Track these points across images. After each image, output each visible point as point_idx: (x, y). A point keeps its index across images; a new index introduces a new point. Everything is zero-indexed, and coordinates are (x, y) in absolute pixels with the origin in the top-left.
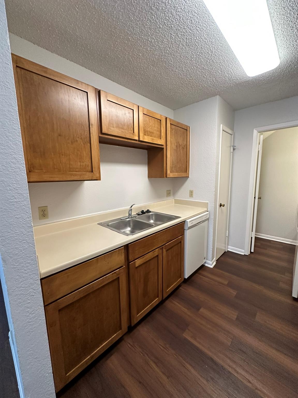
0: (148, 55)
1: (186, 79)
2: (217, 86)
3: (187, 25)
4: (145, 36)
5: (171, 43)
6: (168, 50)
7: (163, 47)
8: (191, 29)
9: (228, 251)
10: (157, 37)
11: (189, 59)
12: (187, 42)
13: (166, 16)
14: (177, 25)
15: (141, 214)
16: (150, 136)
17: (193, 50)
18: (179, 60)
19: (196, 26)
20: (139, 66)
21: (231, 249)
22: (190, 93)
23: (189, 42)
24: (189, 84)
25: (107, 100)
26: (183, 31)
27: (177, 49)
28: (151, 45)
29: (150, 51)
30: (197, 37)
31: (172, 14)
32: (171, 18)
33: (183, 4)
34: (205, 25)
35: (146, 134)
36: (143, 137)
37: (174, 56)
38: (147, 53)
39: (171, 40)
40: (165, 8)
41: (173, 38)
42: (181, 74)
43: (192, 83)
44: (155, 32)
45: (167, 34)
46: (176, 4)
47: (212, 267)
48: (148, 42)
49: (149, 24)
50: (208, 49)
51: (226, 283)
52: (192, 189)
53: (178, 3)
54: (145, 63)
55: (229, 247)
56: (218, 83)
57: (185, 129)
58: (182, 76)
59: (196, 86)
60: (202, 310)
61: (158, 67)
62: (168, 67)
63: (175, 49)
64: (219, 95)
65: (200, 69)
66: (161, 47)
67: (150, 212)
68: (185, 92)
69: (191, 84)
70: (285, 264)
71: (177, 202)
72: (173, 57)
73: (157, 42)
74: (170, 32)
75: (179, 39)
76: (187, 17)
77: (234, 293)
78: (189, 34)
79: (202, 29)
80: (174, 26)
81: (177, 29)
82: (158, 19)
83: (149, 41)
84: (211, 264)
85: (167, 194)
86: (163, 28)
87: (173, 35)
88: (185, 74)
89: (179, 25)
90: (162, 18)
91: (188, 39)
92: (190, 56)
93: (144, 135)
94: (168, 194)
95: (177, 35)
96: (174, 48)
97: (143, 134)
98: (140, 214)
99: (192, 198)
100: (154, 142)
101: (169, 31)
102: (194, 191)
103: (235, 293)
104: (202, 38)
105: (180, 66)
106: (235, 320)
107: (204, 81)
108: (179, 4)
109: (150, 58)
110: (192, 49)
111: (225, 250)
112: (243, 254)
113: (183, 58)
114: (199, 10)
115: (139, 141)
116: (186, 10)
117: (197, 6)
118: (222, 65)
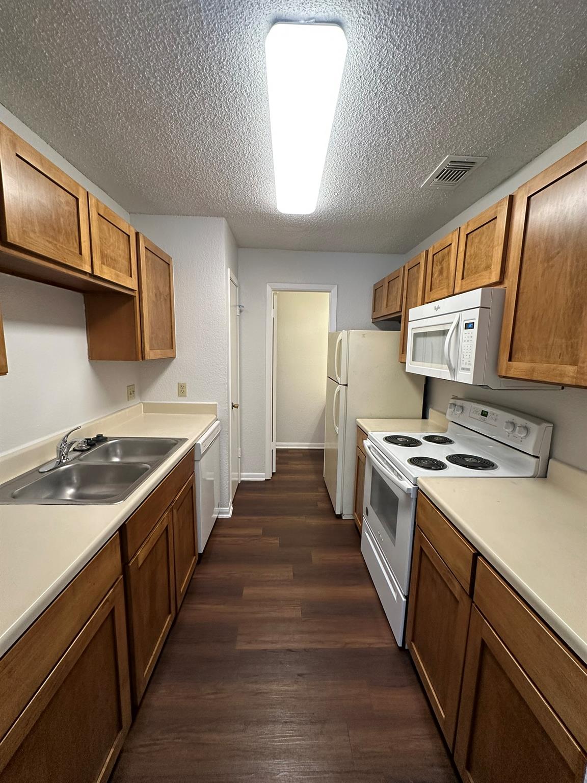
0: (127, 96)
1: (185, 172)
2: (229, 204)
3: (226, 98)
4: (139, 62)
5: (186, 105)
6: (175, 112)
7: (168, 103)
8: (228, 108)
9: (242, 482)
10: (165, 81)
11: (205, 145)
12: (213, 120)
13: (199, 63)
14: (211, 87)
15: (88, 450)
16: (113, 268)
17: (217, 137)
18: (186, 138)
19: (239, 109)
20: (92, 101)
21: (248, 476)
22: (180, 197)
23: (217, 122)
24: (186, 182)
25: (17, 155)
26: (215, 102)
27: (191, 119)
28: (143, 83)
29: (137, 91)
30: (233, 124)
31: (210, 68)
32: (206, 71)
33: (235, 69)
34: (251, 116)
35: (105, 263)
36: (99, 267)
37: (181, 126)
38: (126, 90)
39: (188, 99)
40: (203, 50)
41: (194, 100)
42: (179, 160)
43: (192, 183)
44: (164, 70)
45: (185, 88)
46: (224, 60)
47: (230, 516)
48: (141, 75)
49: (159, 49)
50: (240, 148)
51: (260, 532)
52: (182, 382)
53: (228, 60)
54: (110, 104)
55: (244, 474)
56: (232, 200)
57: (166, 262)
58: (180, 165)
59: (197, 190)
60: (246, 592)
61: (139, 126)
62: (160, 137)
63: (189, 119)
64: (227, 218)
65: (215, 169)
66: (164, 100)
67: (106, 439)
68: (170, 191)
69: (188, 184)
70: (312, 477)
71: (149, 408)
72: (178, 128)
73: (159, 87)
74: (194, 88)
75: (202, 108)
76: (231, 88)
77: (276, 541)
78: (223, 112)
79: (245, 117)
80: (204, 86)
81: (207, 93)
82: (181, 55)
83: (144, 76)
84: (228, 512)
85: (129, 393)
86: (183, 74)
87: (195, 96)
88: (187, 164)
89: (213, 89)
90: (190, 60)
91: (218, 118)
92: (209, 143)
93: (102, 264)
94: (131, 394)
95: (204, 101)
96: (187, 115)
97: (100, 263)
98: (84, 448)
99: (184, 397)
100: (120, 281)
101: (193, 86)
102: (187, 384)
103: (278, 542)
104: (239, 128)
105: (183, 148)
106: (292, 578)
107: (213, 188)
108: (228, 63)
109: (128, 101)
110: (216, 134)
111: (238, 481)
112: (264, 479)
113: (196, 138)
114: (253, 93)
115: (92, 275)
116: (234, 79)
117: (252, 85)
118: (250, 180)
